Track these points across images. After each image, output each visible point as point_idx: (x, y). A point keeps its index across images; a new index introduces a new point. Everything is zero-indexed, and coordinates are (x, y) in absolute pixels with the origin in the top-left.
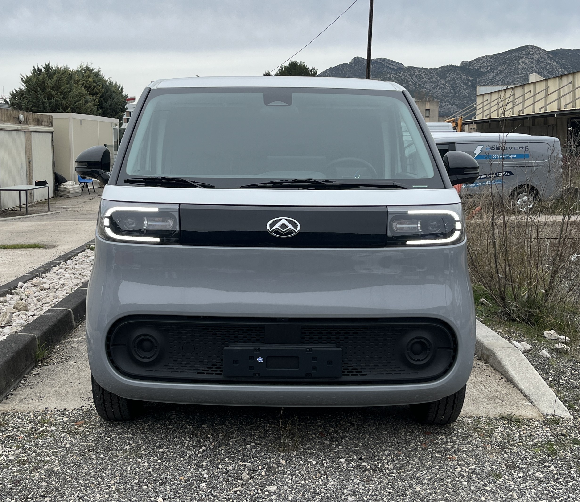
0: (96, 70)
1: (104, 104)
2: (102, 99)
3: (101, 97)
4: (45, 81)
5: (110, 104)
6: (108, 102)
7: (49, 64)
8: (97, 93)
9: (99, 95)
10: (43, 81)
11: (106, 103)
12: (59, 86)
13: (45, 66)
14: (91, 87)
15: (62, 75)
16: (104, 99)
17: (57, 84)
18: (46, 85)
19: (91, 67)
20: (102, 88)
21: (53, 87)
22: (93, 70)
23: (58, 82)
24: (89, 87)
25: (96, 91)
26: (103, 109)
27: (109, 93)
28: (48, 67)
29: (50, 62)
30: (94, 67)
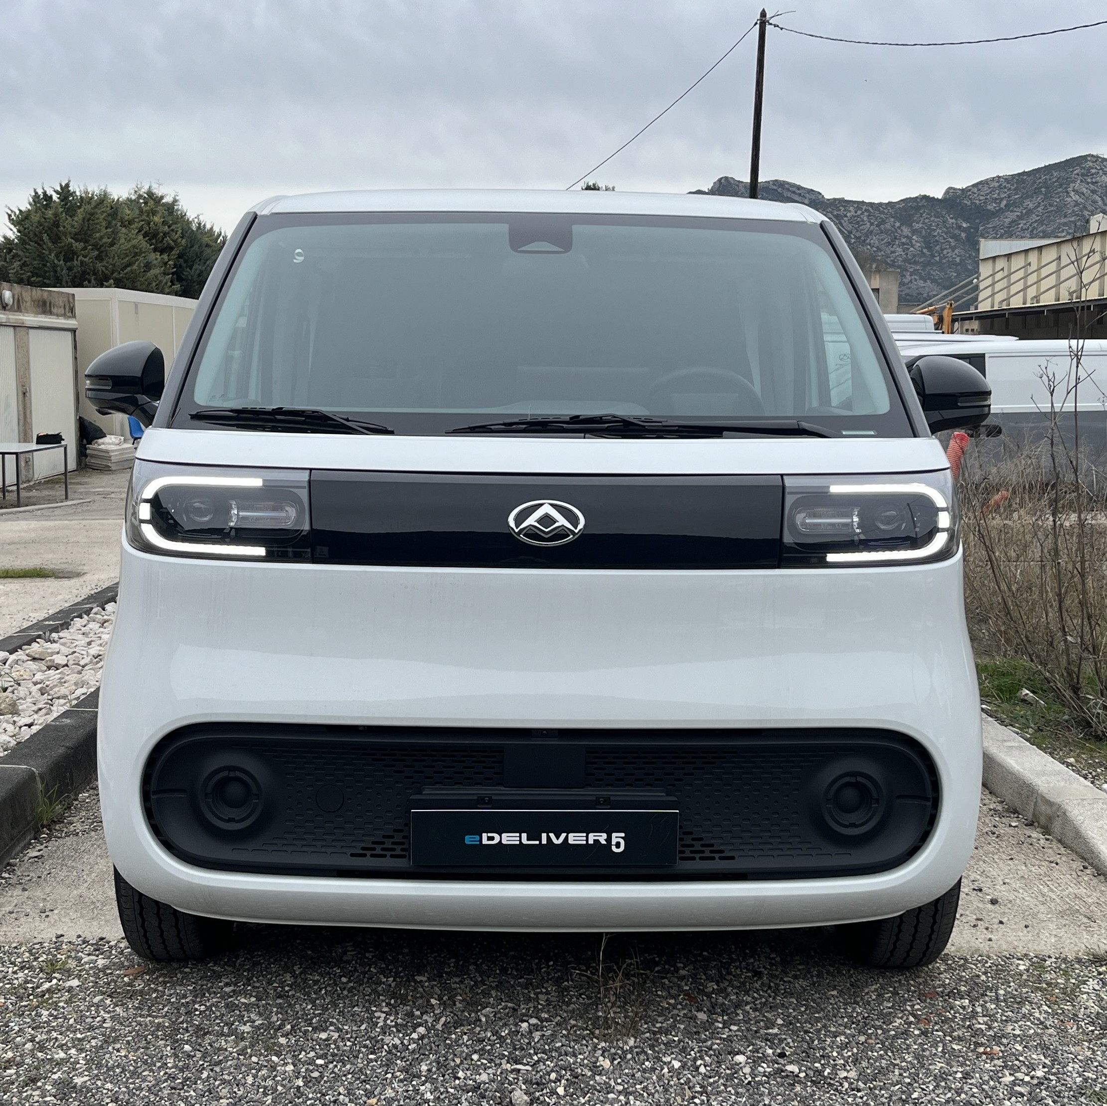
0: (168, 199)
1: (187, 272)
2: (181, 260)
3: (180, 256)
4: (58, 221)
5: (198, 272)
6: (196, 266)
7: (67, 185)
8: (172, 249)
9: (176, 252)
10: (54, 222)
11: (191, 269)
12: (89, 232)
13: (59, 189)
14: (158, 234)
15: (95, 207)
16: (186, 261)
17: (86, 228)
18: (62, 228)
19: (158, 191)
20: (182, 237)
21: (76, 234)
22: (162, 197)
23: (86, 224)
24: (155, 235)
25: (169, 244)
26: (185, 283)
27: (196, 247)
28: (65, 192)
29: (69, 181)
30: (165, 193)
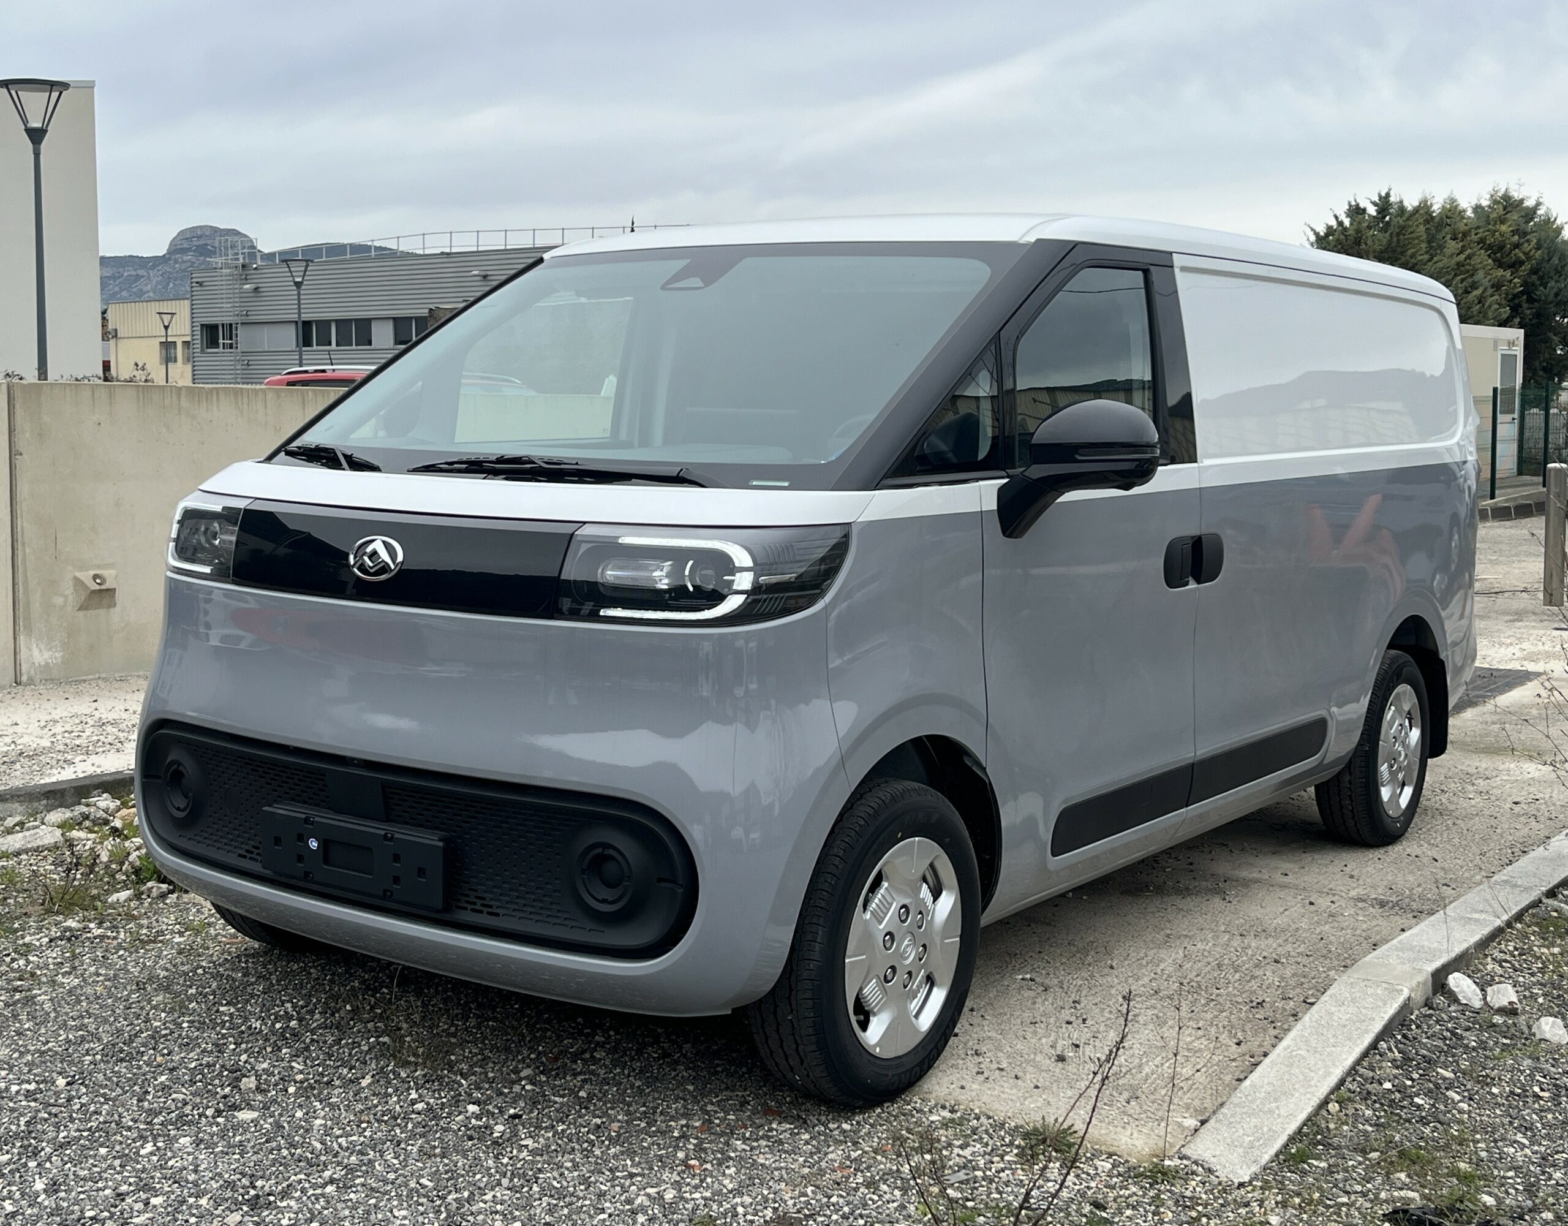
0: (1530, 203)
1: (1541, 291)
2: (1534, 277)
3: (1534, 271)
4: (1361, 238)
5: (1555, 290)
6: (1552, 284)
7: (1388, 195)
8: (1522, 263)
9: (1527, 267)
10: (1356, 239)
11: (1545, 288)
12: (1399, 249)
13: (1376, 199)
14: (1504, 246)
15: (1408, 219)
16: (1541, 278)
17: (1394, 244)
18: (1363, 246)
19: (1516, 195)
20: (1538, 249)
21: (1382, 252)
22: (1522, 201)
23: (1395, 239)
24: (1501, 248)
25: (1518, 258)
26: (1536, 305)
27: (1555, 260)
28: (1384, 204)
29: (1390, 190)
30: (1528, 195)
